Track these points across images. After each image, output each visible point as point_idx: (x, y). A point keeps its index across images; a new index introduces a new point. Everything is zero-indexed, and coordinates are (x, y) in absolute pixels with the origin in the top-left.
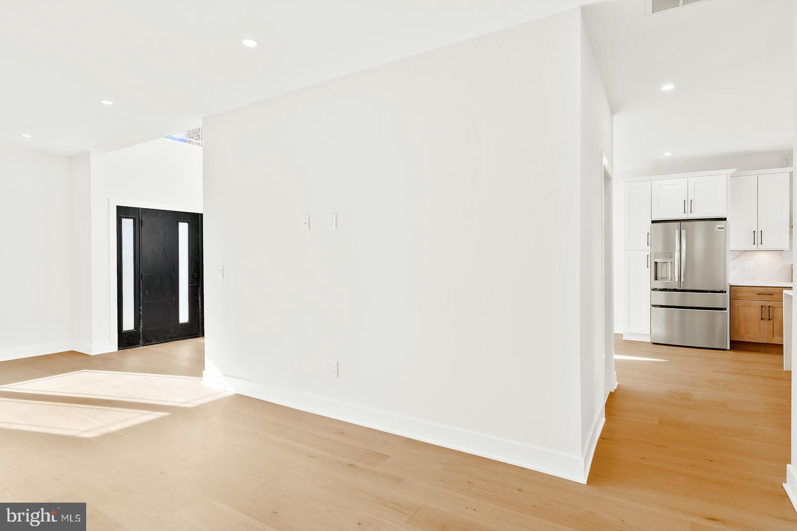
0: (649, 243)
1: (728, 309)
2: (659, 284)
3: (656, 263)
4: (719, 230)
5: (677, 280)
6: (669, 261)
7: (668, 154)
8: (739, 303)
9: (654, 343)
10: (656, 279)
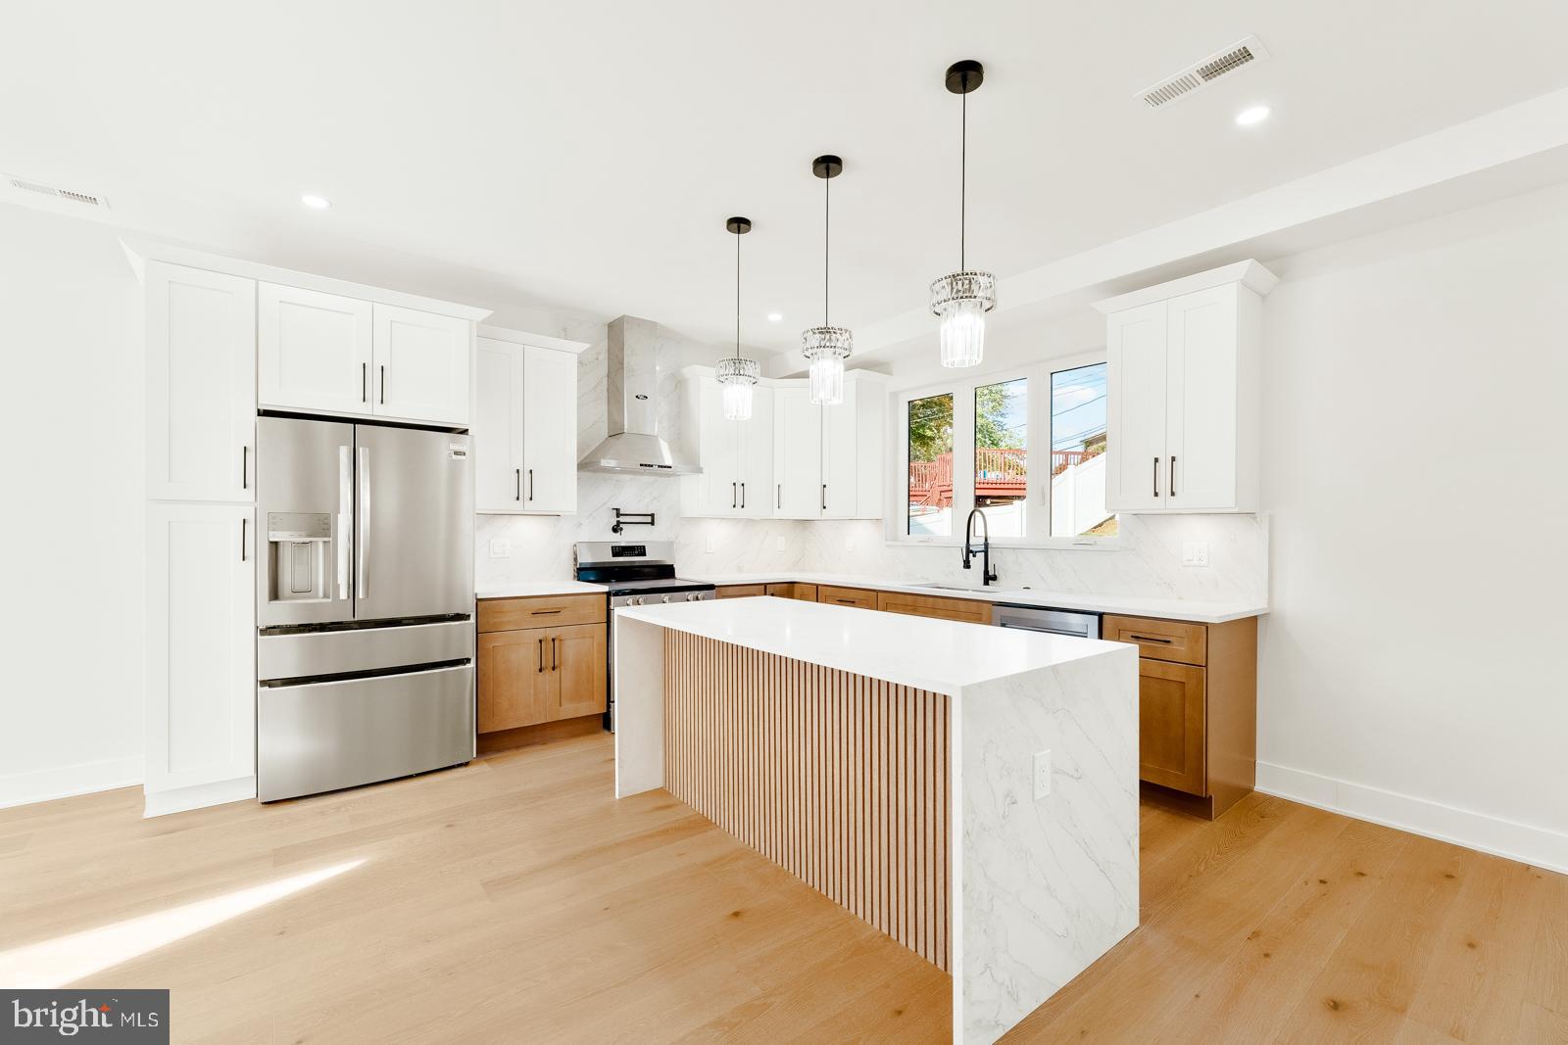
0: (250, 480)
1: (473, 661)
2: (283, 613)
3: (275, 545)
4: (454, 457)
5: (343, 594)
6: (320, 540)
7: (315, 202)
8: (497, 641)
9: (265, 803)
10: (275, 594)
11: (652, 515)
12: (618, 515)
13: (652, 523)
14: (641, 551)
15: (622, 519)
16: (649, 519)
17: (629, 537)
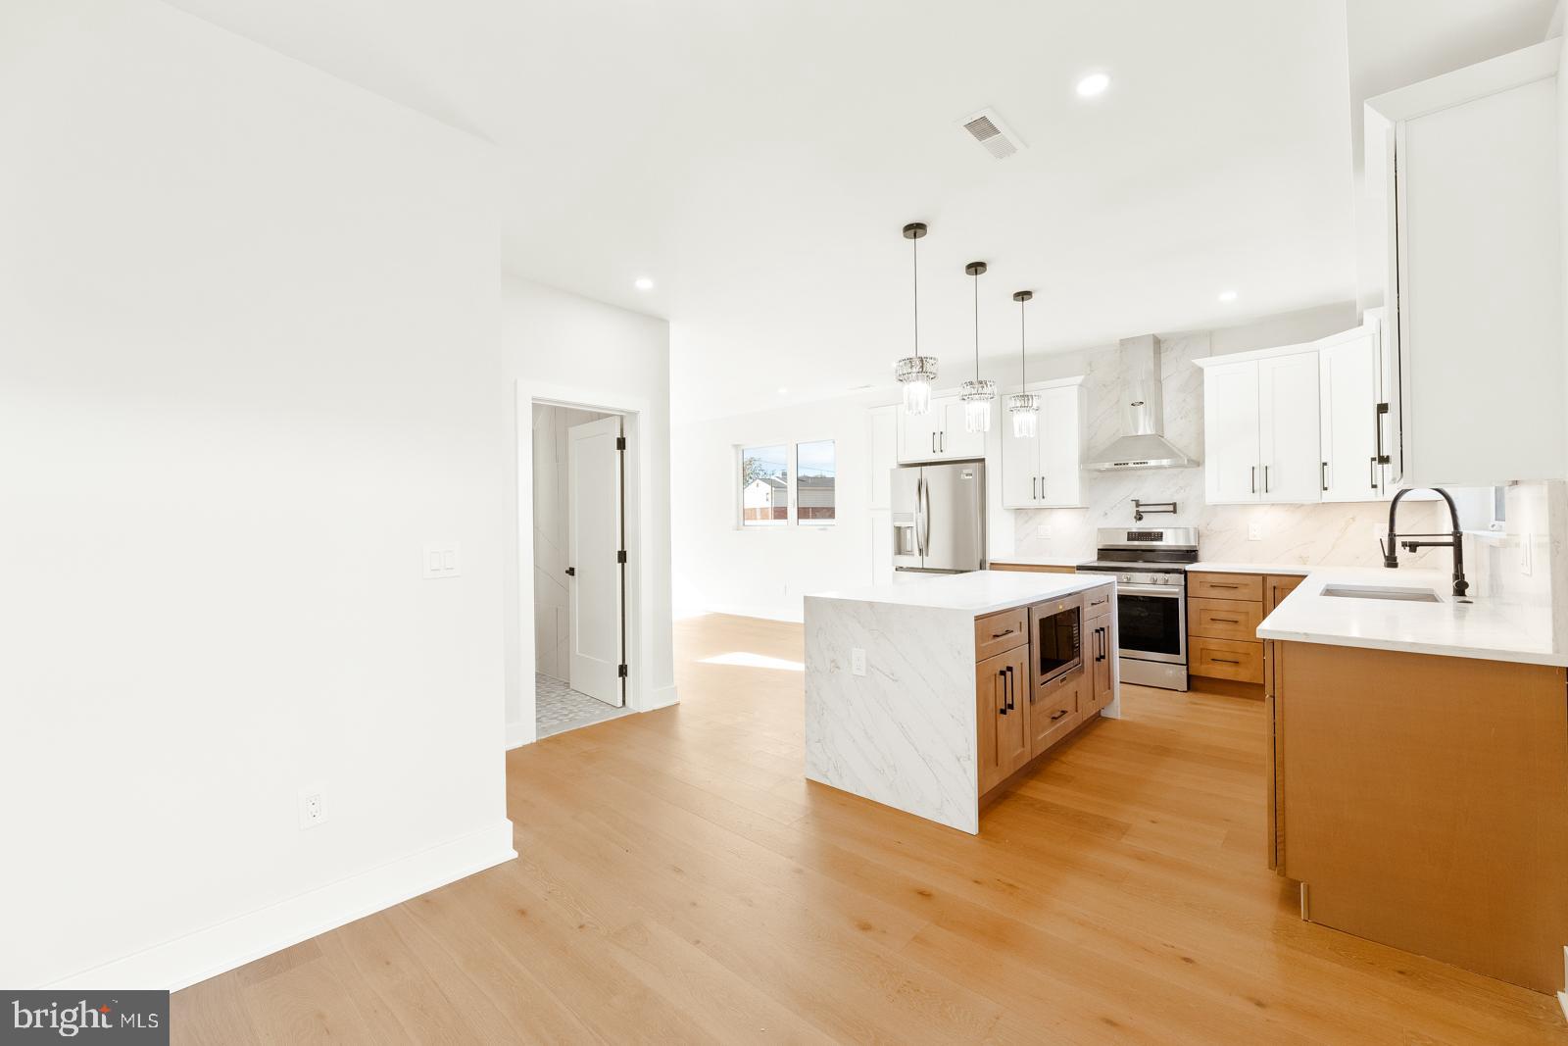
3: (897, 529)
4: (965, 477)
10: (899, 552)
11: (1174, 505)
12: (1138, 505)
13: (1175, 511)
14: (1159, 536)
15: (1141, 509)
16: (1171, 508)
17: (1149, 524)
